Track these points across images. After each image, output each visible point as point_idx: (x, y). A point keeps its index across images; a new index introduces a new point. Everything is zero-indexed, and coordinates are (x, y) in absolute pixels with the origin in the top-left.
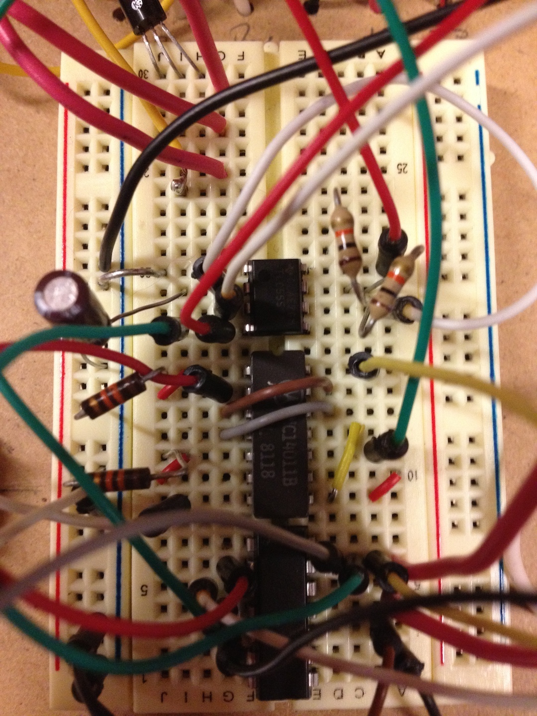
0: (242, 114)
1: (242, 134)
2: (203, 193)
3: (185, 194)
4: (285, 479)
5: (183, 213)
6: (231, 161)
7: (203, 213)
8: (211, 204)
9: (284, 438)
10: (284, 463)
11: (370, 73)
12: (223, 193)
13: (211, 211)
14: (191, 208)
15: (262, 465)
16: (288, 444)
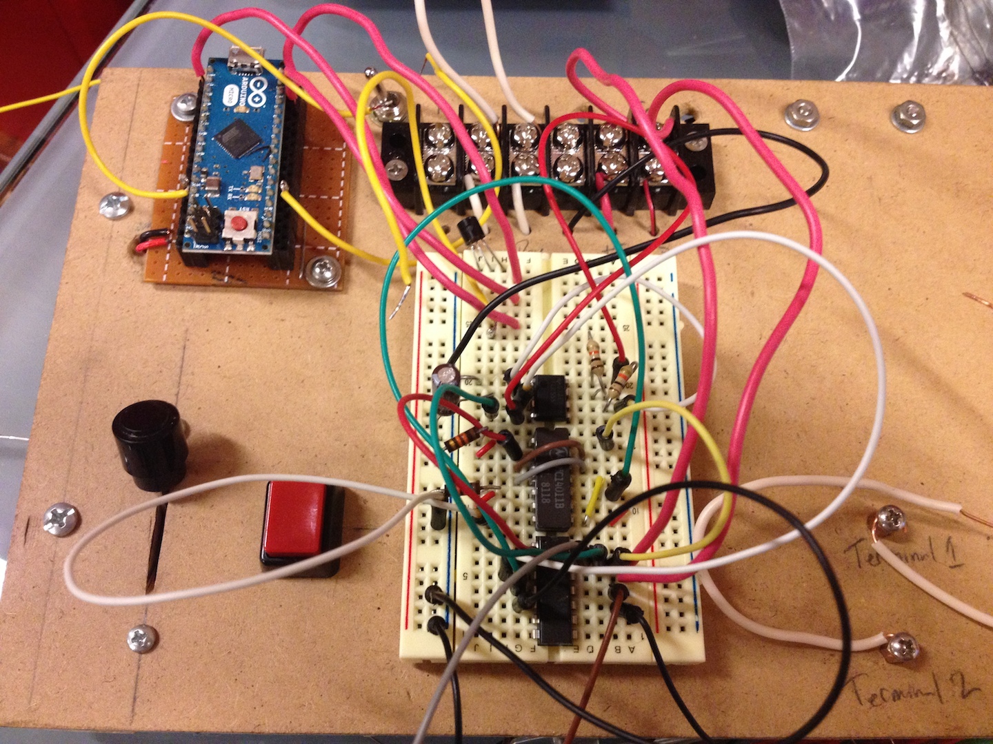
0: (528, 294)
1: (528, 305)
2: (504, 338)
3: (493, 338)
4: (556, 504)
5: (492, 349)
6: (522, 320)
7: (504, 349)
8: (510, 344)
9: (556, 479)
10: (556, 495)
11: (606, 274)
12: (516, 338)
13: (510, 347)
14: (497, 344)
15: (543, 495)
16: (558, 483)
